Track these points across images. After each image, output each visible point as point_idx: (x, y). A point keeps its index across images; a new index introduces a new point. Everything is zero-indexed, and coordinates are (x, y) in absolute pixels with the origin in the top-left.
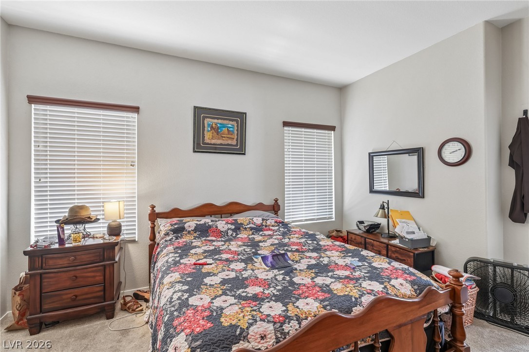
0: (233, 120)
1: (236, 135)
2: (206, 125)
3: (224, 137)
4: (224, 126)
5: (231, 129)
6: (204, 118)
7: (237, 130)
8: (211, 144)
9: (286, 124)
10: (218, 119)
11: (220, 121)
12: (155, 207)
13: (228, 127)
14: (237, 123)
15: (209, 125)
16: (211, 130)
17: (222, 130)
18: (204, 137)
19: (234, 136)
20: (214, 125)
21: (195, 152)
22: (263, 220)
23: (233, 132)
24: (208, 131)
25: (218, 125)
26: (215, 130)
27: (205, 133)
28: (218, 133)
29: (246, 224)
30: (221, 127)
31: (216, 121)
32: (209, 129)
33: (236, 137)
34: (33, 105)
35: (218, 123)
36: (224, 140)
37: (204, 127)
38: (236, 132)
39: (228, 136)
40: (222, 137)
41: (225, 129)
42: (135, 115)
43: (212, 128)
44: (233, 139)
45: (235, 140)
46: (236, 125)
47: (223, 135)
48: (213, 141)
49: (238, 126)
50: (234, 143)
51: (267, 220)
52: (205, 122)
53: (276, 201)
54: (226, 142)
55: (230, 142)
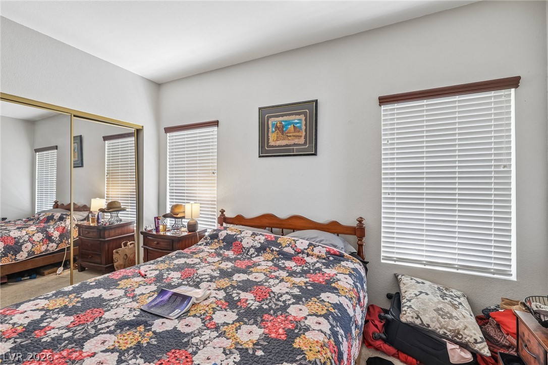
0: (299, 114)
1: (304, 131)
2: (270, 126)
3: (290, 136)
4: (289, 123)
5: (298, 125)
6: (269, 118)
7: (306, 125)
8: (276, 147)
9: (383, 100)
10: (282, 116)
11: (285, 118)
12: (224, 211)
13: (294, 123)
14: (306, 116)
15: (273, 125)
16: (276, 130)
17: (287, 128)
18: (268, 139)
19: (302, 133)
20: (278, 124)
21: (260, 157)
22: (310, 245)
23: (300, 128)
24: (273, 132)
25: (283, 123)
26: (280, 129)
27: (270, 135)
28: (283, 132)
29: (284, 245)
30: (286, 125)
31: (281, 119)
32: (274, 130)
33: (304, 133)
34: (168, 134)
35: (283, 121)
36: (289, 140)
37: (268, 128)
38: (304, 128)
39: (294, 134)
40: (288, 136)
41: (291, 127)
42: (215, 128)
43: (276, 127)
44: (301, 136)
45: (303, 138)
46: (304, 118)
47: (289, 134)
48: (278, 143)
49: (306, 120)
50: (302, 141)
51: (315, 247)
52: (270, 122)
53: (360, 221)
54: (292, 142)
55: (296, 141)
